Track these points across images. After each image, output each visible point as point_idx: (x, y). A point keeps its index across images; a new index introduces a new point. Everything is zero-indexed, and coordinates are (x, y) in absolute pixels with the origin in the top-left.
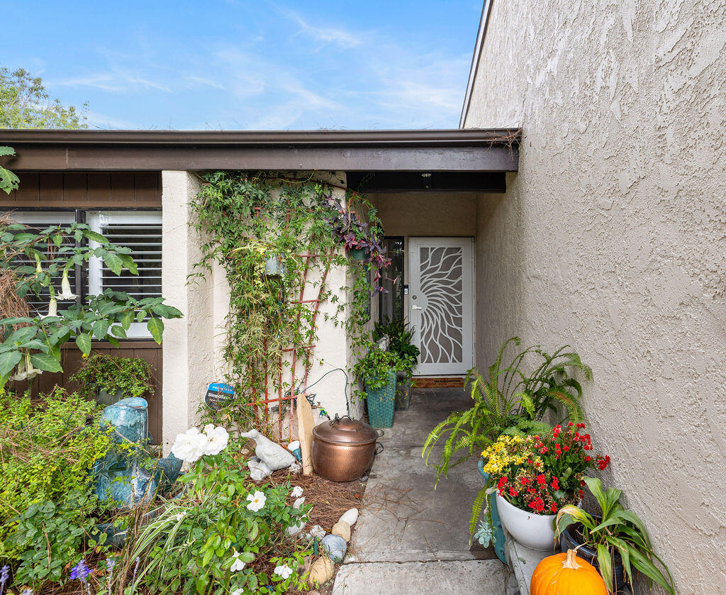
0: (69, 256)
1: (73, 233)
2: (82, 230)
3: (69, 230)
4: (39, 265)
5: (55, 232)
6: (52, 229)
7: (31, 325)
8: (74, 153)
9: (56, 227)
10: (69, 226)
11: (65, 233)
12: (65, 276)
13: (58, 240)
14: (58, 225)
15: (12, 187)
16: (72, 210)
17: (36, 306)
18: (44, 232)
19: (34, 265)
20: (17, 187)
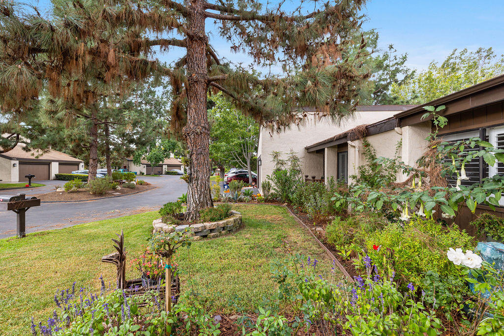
0: (465, 156)
1: (470, 143)
2: (475, 141)
3: (468, 142)
4: (454, 161)
5: (461, 144)
6: (459, 143)
7: (444, 191)
8: (474, 98)
9: (461, 142)
10: (468, 139)
11: (466, 144)
12: (463, 167)
13: (462, 148)
14: (462, 140)
15: (444, 124)
16: (478, 129)
17: (451, 182)
18: (455, 145)
19: (451, 162)
20: (446, 124)
